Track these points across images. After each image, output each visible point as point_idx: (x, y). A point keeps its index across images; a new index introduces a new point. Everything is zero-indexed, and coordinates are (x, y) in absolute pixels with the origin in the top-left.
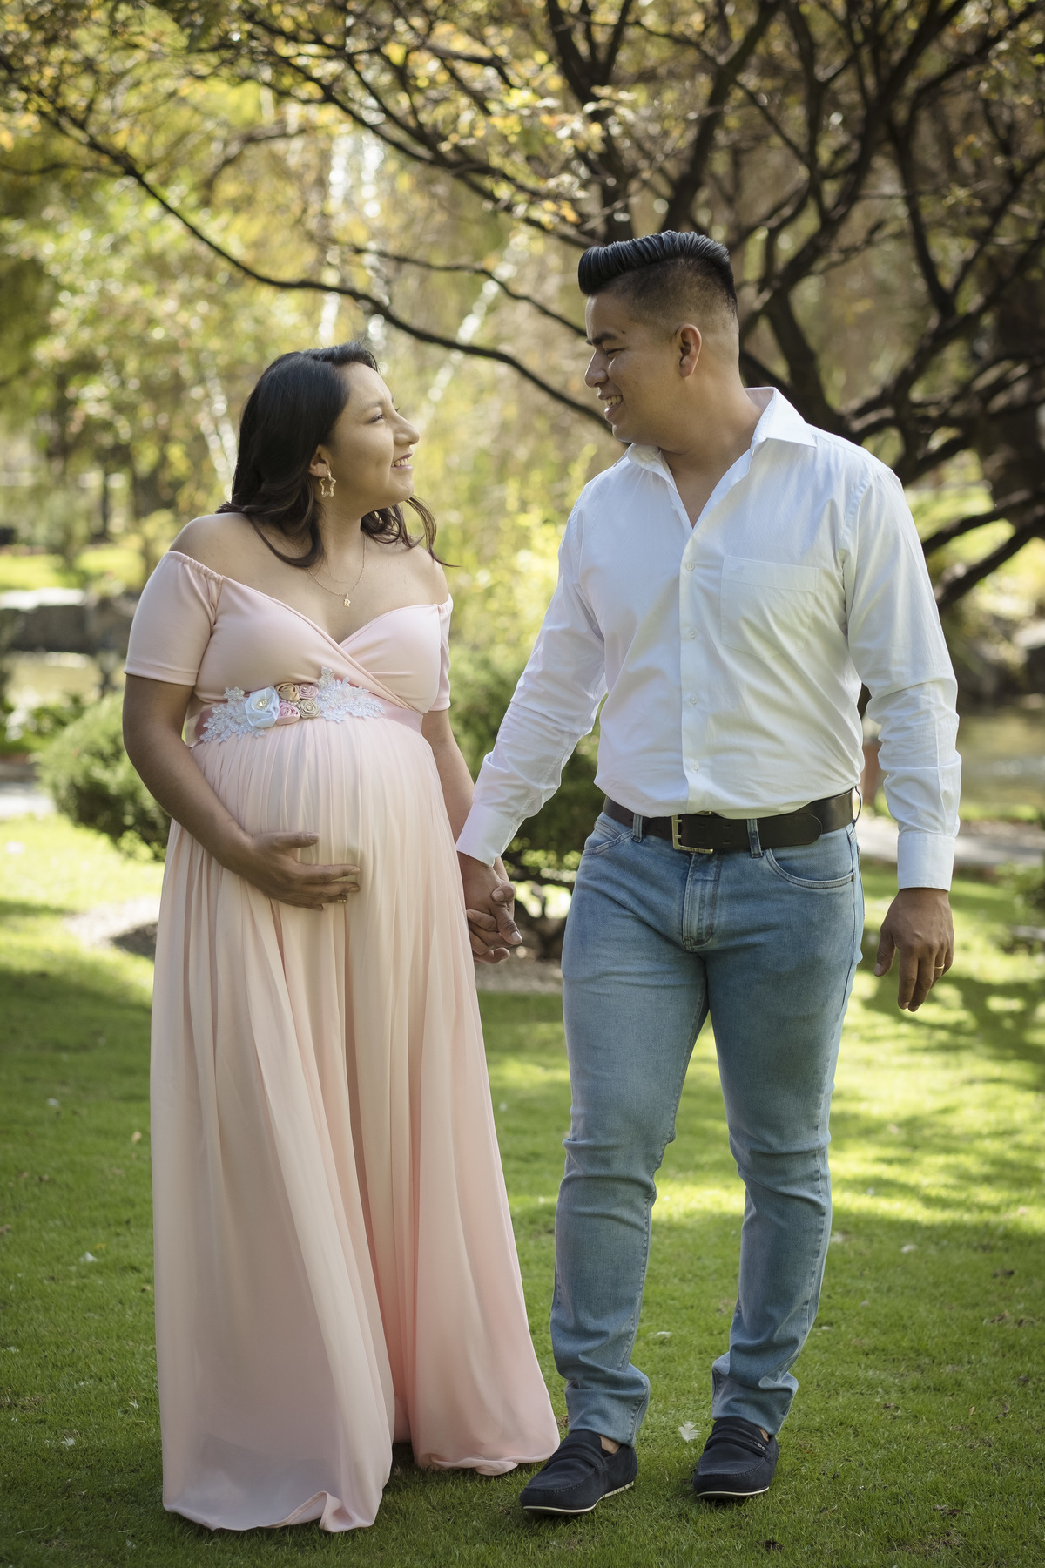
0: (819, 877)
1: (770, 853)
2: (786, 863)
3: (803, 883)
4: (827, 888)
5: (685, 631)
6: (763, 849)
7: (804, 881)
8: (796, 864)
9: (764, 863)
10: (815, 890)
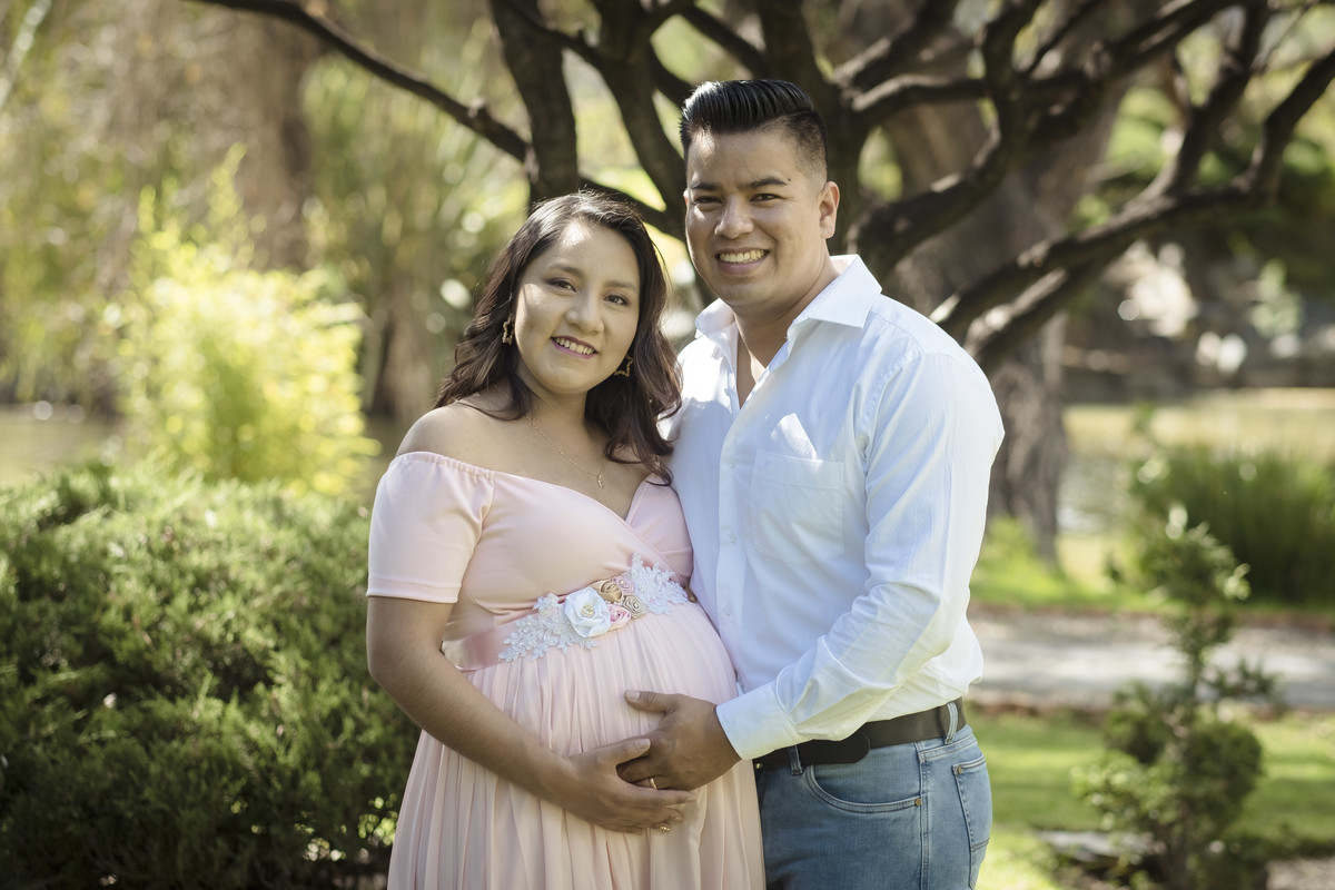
0: (865, 800)
1: (811, 771)
2: (828, 782)
3: (843, 806)
4: (873, 812)
5: (724, 535)
6: (802, 765)
7: (845, 804)
8: (839, 783)
9: (802, 781)
10: (855, 814)
